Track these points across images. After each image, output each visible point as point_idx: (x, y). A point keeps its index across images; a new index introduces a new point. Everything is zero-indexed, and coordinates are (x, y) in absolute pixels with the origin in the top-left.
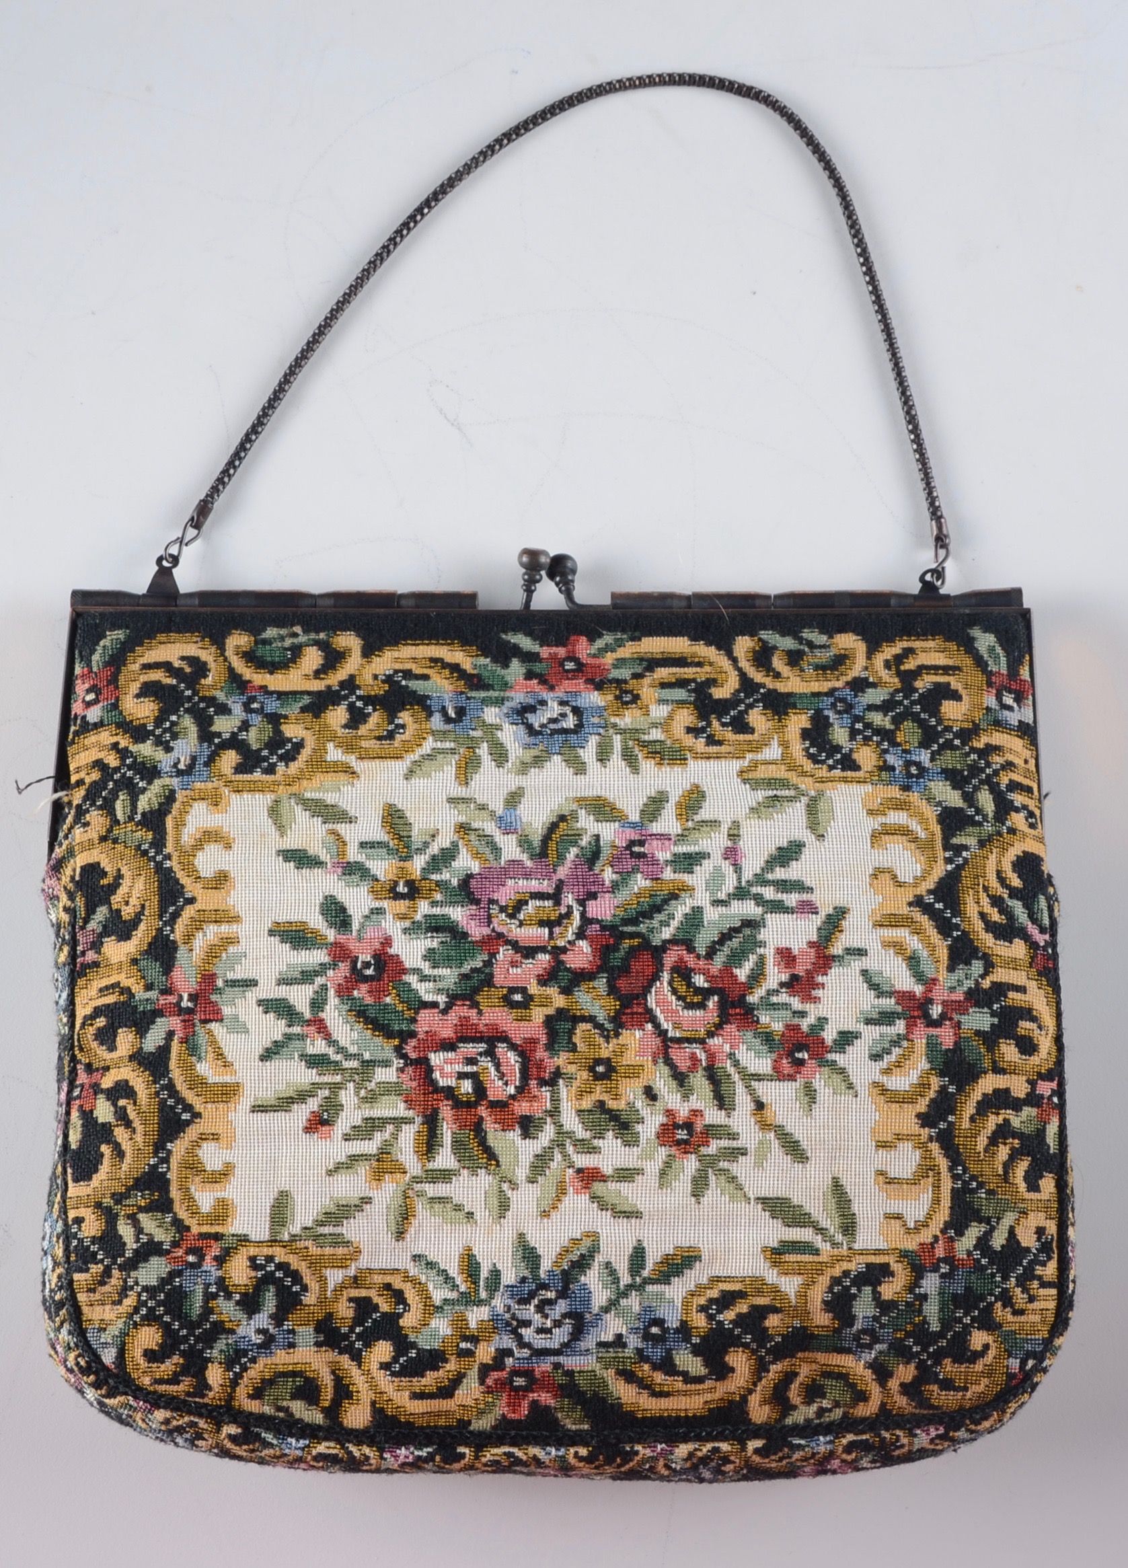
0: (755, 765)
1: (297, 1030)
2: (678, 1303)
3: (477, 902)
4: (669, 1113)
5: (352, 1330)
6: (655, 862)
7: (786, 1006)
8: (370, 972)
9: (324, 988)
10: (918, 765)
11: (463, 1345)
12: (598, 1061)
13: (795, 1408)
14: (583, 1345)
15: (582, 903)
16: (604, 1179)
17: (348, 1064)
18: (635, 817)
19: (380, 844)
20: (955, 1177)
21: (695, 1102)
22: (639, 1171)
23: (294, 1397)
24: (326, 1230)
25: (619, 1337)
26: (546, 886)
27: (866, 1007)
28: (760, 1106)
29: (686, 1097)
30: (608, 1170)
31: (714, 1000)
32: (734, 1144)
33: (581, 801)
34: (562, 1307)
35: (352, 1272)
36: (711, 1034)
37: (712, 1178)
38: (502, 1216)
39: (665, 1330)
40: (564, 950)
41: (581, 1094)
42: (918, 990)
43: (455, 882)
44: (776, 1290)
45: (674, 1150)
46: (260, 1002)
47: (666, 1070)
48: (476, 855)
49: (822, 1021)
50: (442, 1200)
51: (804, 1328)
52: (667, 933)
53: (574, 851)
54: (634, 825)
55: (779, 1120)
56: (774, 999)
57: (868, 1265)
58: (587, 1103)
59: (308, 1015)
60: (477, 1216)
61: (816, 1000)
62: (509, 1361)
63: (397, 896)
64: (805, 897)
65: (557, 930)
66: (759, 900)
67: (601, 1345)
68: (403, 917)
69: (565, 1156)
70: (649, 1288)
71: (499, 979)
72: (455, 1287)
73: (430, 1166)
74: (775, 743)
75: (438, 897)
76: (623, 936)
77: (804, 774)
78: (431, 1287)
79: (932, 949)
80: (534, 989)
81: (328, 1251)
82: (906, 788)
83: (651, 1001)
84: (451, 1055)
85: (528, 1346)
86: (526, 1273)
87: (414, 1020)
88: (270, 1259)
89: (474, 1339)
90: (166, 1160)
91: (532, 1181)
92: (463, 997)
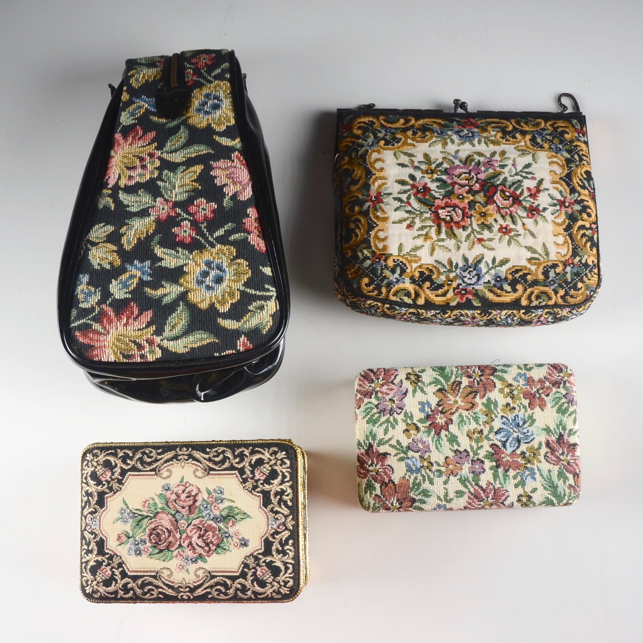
0: (518, 147)
1: (403, 204)
2: (504, 272)
3: (449, 174)
4: (501, 225)
5: (419, 279)
6: (494, 166)
7: (529, 201)
8: (422, 191)
9: (410, 195)
10: (559, 148)
11: (449, 283)
12: (483, 213)
13: (533, 301)
14: (480, 283)
15: (476, 175)
16: (484, 241)
17: (416, 213)
18: (488, 156)
19: (423, 162)
20: (573, 245)
21: (507, 223)
22: (494, 239)
23: (405, 296)
24: (413, 253)
25: (489, 281)
26: (467, 171)
27: (550, 202)
28: (524, 224)
29: (505, 221)
30: (485, 238)
31: (511, 199)
32: (518, 233)
33: (475, 153)
34: (475, 272)
35: (419, 264)
36: (511, 207)
37: (512, 241)
38: (458, 250)
39: (501, 279)
40: (472, 186)
41: (478, 220)
42: (562, 199)
43: (443, 170)
44: (529, 269)
45: (502, 234)
46: (393, 198)
47: (500, 215)
48: (448, 164)
49: (539, 205)
50: (442, 246)
51: (537, 280)
52: (498, 183)
53: (474, 163)
54: (489, 158)
55: (529, 228)
56: (527, 199)
57: (553, 264)
58: (479, 222)
59: (406, 201)
60: (452, 250)
61: (537, 200)
62: (461, 287)
63: (428, 173)
64: (533, 176)
65: (470, 181)
66: (521, 176)
67: (484, 283)
68: (430, 178)
69: (474, 236)
70: (497, 268)
71: (456, 192)
72: (446, 268)
73: (439, 237)
74: (523, 142)
75: (439, 173)
76: (487, 183)
77: (531, 149)
78: (440, 268)
79: (565, 190)
80: (465, 195)
81: (413, 259)
82: (556, 153)
83: (495, 198)
84: (444, 210)
85: (466, 283)
86: (465, 264)
87: (434, 202)
88: (398, 260)
89: (452, 281)
90: (370, 236)
91: (466, 241)
92: (447, 197)
